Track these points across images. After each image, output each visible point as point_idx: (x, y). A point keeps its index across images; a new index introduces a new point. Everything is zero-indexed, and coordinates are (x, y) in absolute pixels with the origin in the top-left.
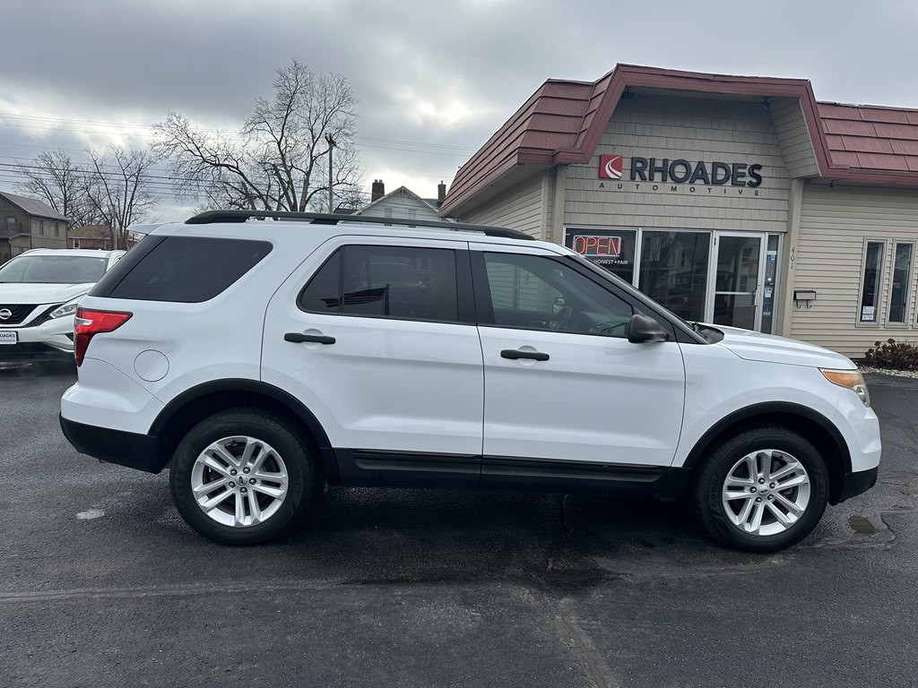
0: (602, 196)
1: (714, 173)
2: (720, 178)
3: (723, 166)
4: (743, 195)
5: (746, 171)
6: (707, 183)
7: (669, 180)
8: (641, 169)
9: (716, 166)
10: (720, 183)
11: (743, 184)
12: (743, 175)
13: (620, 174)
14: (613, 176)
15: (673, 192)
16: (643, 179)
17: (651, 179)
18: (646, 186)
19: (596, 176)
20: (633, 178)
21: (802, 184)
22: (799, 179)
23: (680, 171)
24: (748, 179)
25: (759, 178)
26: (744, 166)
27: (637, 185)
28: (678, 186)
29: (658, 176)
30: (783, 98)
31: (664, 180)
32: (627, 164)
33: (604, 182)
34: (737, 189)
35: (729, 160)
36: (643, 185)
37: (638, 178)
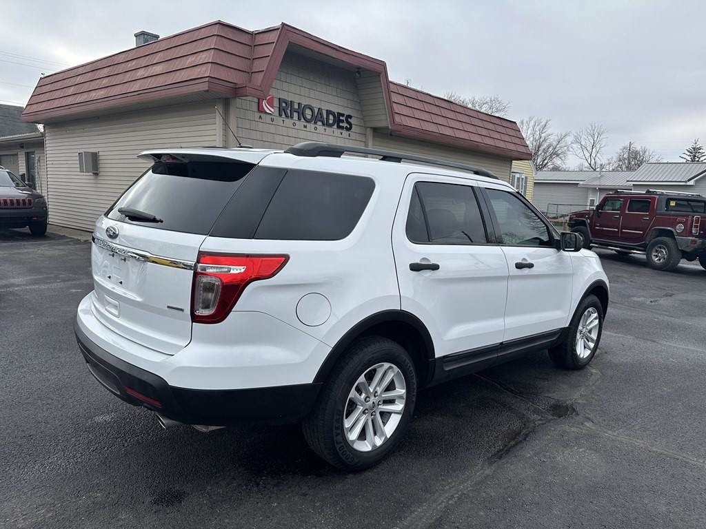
0: (261, 127)
1: (328, 119)
2: (331, 122)
3: (333, 114)
4: (343, 136)
5: (344, 118)
6: (323, 124)
7: (303, 120)
8: (286, 109)
9: (329, 112)
10: (330, 126)
11: (342, 128)
12: (343, 121)
13: (272, 110)
14: (268, 111)
15: (305, 129)
16: (287, 116)
17: (292, 118)
18: (289, 122)
19: (256, 110)
20: (280, 115)
21: (372, 131)
22: (371, 128)
23: (308, 113)
24: (345, 125)
25: (350, 124)
26: (343, 115)
27: (283, 121)
28: (308, 125)
29: (296, 115)
30: (369, 70)
31: (299, 119)
32: (276, 103)
33: (262, 115)
34: (340, 131)
35: (336, 110)
36: (286, 120)
37: (284, 116)
